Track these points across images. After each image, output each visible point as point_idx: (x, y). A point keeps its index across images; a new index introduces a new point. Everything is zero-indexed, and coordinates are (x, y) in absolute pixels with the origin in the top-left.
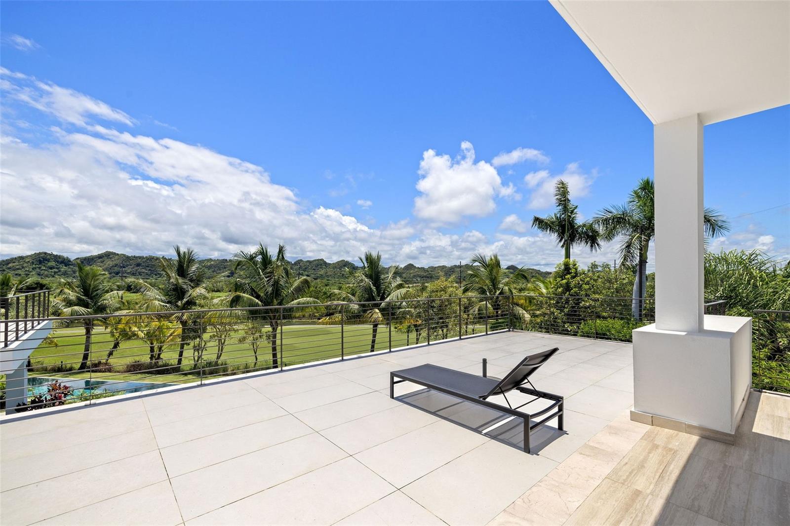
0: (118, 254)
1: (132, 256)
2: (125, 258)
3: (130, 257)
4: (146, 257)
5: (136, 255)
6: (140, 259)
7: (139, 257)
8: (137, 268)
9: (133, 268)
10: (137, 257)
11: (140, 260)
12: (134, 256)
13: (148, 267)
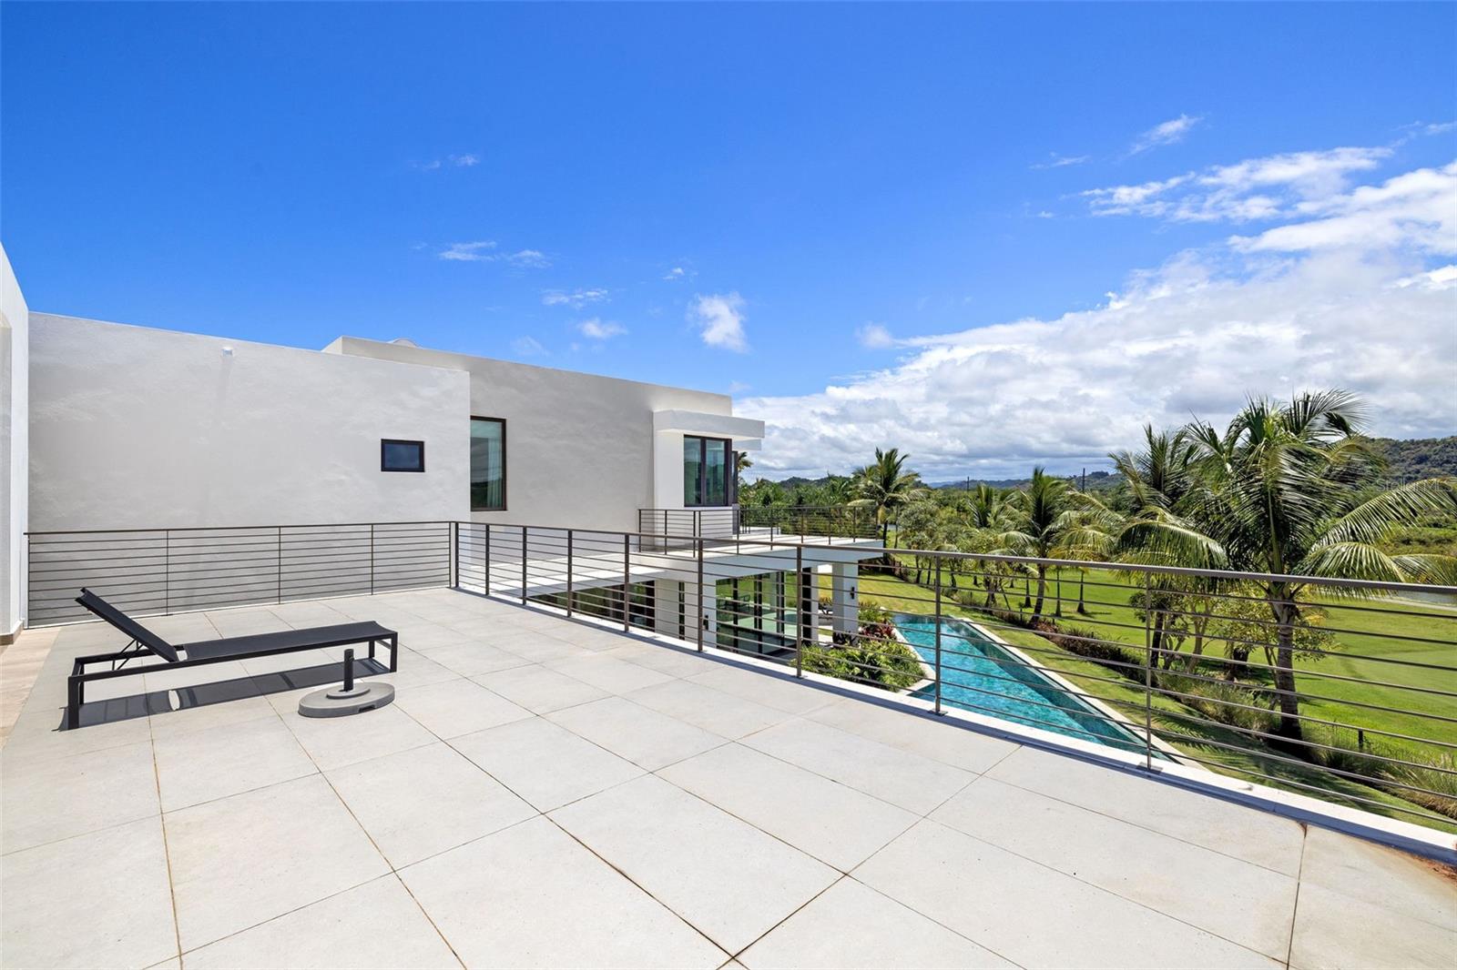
0: (1373, 440)
1: (1405, 441)
2: (1388, 447)
3: (1401, 443)
4: (1444, 441)
5: (1416, 439)
6: (1426, 445)
7: (1423, 441)
8: (1418, 467)
9: (1410, 465)
10: (1418, 443)
11: (1424, 448)
12: (1413, 440)
13: (1448, 462)
